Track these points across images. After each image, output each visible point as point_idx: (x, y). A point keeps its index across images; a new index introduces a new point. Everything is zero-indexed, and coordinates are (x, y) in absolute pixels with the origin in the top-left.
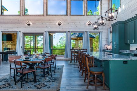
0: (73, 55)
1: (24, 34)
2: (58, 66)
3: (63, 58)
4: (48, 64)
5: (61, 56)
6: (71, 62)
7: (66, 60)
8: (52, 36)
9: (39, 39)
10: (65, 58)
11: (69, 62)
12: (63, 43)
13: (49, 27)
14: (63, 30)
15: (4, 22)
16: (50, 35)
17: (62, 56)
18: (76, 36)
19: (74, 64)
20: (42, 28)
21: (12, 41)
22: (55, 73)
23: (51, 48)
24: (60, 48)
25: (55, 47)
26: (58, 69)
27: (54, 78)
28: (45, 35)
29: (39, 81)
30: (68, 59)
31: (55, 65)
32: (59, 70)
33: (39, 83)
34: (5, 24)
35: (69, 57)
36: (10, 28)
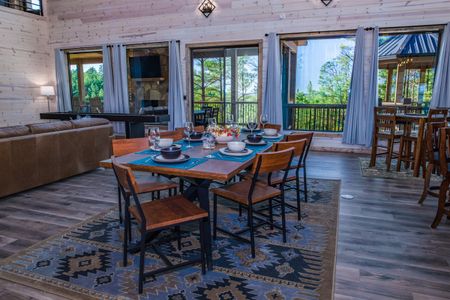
0: (384, 136)
1: (192, 49)
2: (316, 181)
3: (335, 143)
4: (273, 181)
5: (326, 136)
6: (373, 164)
7: (346, 153)
8: (294, 55)
9: (249, 71)
10: (344, 143)
11: (365, 161)
12: (334, 82)
13: (283, 16)
14: (342, 22)
15: (130, 12)
16: (285, 50)
17: (331, 137)
18: (395, 51)
19: (385, 174)
20: (256, 21)
21: (162, 79)
22: (302, 221)
23: (290, 102)
24: (321, 102)
25: (301, 97)
26: (318, 196)
27: (294, 255)
28: (265, 51)
29: (225, 263)
30: (356, 148)
31: (301, 174)
32: (320, 206)
33: (226, 273)
34: (134, 16)
35: (361, 140)
36: (148, 29)
